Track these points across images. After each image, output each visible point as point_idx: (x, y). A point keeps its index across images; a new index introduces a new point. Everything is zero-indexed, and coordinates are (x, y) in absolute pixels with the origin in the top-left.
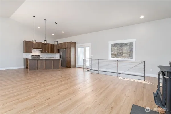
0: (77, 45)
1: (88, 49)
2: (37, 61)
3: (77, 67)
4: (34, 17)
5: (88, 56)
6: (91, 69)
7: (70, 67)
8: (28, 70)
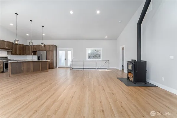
0: (57, 48)
1: (69, 53)
2: (22, 64)
3: (57, 67)
4: (17, 14)
5: (70, 58)
6: (73, 68)
7: (53, 68)
8: (10, 74)
